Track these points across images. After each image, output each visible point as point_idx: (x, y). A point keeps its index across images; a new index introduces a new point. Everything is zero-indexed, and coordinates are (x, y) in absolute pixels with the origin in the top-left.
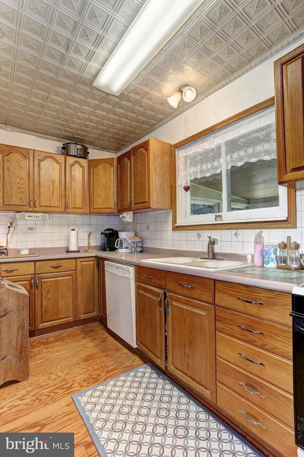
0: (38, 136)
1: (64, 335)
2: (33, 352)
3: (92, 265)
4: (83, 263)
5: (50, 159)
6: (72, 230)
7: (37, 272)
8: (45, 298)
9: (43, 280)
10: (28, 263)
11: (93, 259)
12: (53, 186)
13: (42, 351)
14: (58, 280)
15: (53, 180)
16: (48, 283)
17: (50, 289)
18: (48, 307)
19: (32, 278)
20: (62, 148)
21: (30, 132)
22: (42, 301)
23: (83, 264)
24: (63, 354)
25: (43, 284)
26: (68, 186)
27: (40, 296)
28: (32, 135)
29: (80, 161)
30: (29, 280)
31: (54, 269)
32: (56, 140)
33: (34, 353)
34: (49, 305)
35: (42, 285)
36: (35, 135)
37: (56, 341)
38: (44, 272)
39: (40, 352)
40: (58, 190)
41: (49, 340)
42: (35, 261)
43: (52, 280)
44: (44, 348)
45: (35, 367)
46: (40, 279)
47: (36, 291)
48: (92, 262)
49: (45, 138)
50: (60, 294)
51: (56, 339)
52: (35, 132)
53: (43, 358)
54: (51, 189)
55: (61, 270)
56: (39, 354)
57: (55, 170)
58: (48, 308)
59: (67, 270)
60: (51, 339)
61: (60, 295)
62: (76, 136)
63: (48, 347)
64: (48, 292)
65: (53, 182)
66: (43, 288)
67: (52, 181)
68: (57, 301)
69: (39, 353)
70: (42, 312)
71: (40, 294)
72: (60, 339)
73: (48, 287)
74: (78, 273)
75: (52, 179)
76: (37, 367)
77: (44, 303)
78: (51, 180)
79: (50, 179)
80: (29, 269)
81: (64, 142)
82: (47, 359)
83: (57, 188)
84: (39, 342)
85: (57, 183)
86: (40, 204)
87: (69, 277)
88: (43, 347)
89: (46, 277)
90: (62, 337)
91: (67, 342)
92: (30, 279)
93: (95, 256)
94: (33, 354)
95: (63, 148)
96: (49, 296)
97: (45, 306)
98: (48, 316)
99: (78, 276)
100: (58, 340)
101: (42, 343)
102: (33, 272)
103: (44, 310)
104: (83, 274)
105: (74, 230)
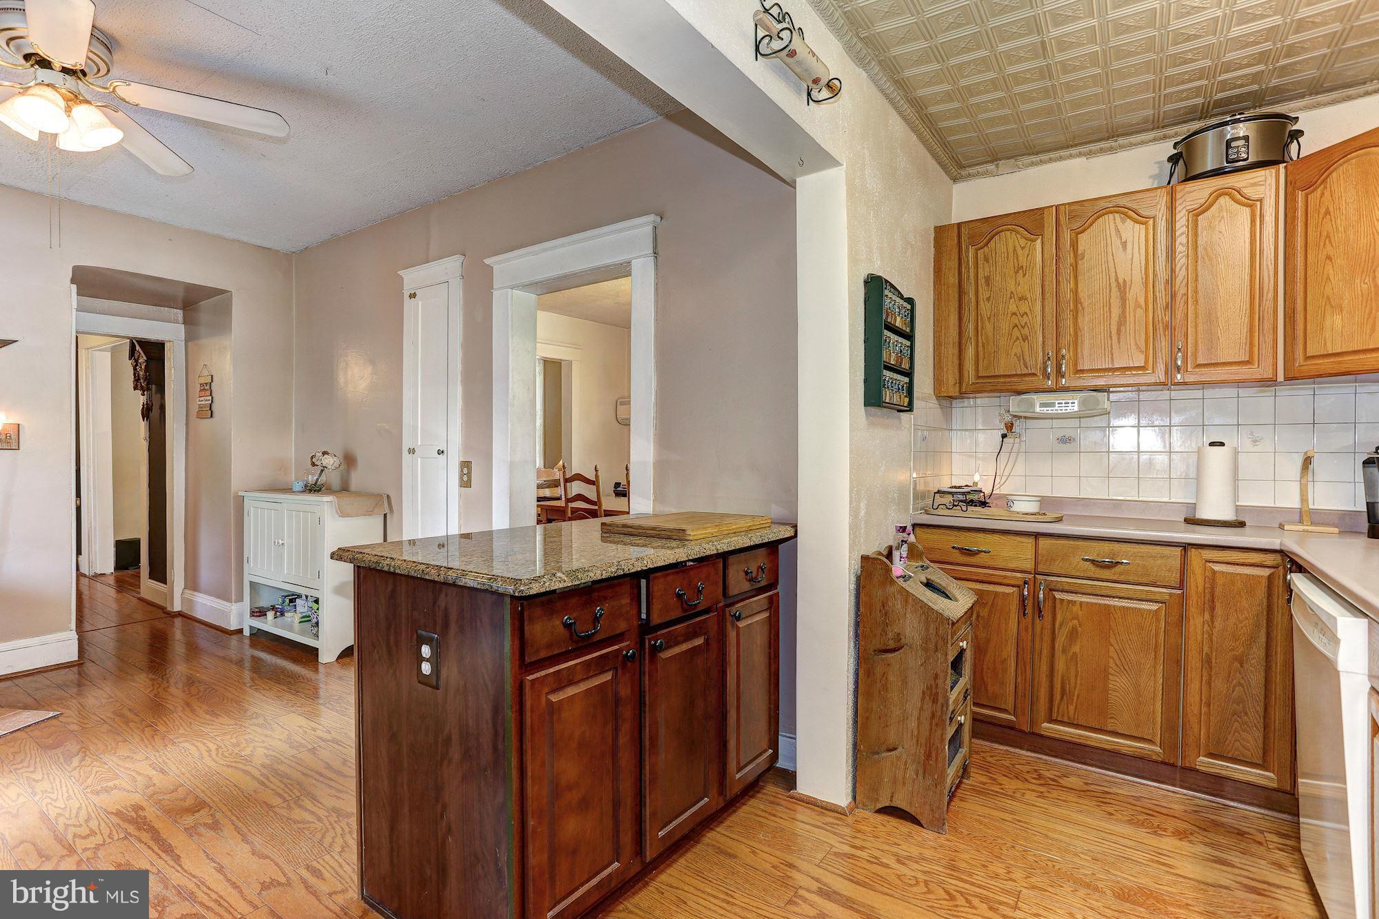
0: (1090, 154)
1: (1120, 792)
2: (1001, 784)
3: (1264, 583)
4: (1217, 567)
5: (1111, 216)
6: (1212, 444)
7: (1040, 569)
8: (1064, 651)
9: (1058, 595)
10: (1018, 539)
11: (1270, 559)
12: (1123, 300)
13: (1023, 795)
14: (1109, 606)
15: (1121, 281)
16: (1076, 609)
17: (1079, 629)
18: (1073, 680)
19: (1025, 583)
20: (1171, 159)
21: (1052, 155)
22: (1053, 655)
23: (1214, 572)
24: (1071, 836)
25: (1058, 605)
26: (1183, 291)
27: (1047, 638)
28: (1071, 156)
29: (1237, 185)
30: (1019, 587)
31: (1098, 570)
32: (1155, 140)
33: (1002, 789)
34: (1076, 676)
35: (1055, 608)
36: (1080, 155)
37: (1083, 793)
38: (1063, 572)
39: (1018, 795)
40: (1140, 312)
41: (1064, 782)
42: (1037, 535)
43: (1089, 600)
44: (1033, 790)
45: (977, 820)
46: (1051, 590)
47: (1037, 621)
48: (1266, 572)
49: (1111, 150)
50: (1112, 653)
51: (1086, 788)
52: (1076, 145)
53: (1012, 813)
54: (1116, 312)
55: (1122, 578)
56: (1012, 798)
57: (1129, 246)
58: (1072, 686)
59: (1144, 580)
60: (1073, 781)
61: (1115, 656)
62: (1220, 96)
63: (1046, 794)
64: (1073, 634)
65: (1123, 288)
66: (1059, 618)
67: (1118, 283)
68: (1105, 673)
69: (1011, 796)
70: (1051, 688)
71: (1047, 633)
72: (1098, 794)
73: (1073, 618)
74: (1194, 600)
75: (1117, 280)
76: (981, 823)
77: (1060, 665)
78: (1114, 285)
79: (1113, 280)
80: (1020, 555)
81: (1176, 134)
82: (1019, 821)
83: (1138, 305)
84: (1036, 770)
85: (1136, 292)
86: (1076, 364)
87: (1154, 607)
88: (1034, 787)
89: (1067, 588)
90: (1108, 793)
91: (1112, 814)
92: (1020, 583)
93: (1277, 547)
94: (996, 788)
95: (1174, 159)
96: (1076, 648)
97: (1063, 677)
98: (1072, 708)
99: (1193, 610)
100: (1088, 793)
101: (1040, 777)
102: (1029, 565)
103: (1058, 686)
104: (1213, 609)
105: (1222, 444)
